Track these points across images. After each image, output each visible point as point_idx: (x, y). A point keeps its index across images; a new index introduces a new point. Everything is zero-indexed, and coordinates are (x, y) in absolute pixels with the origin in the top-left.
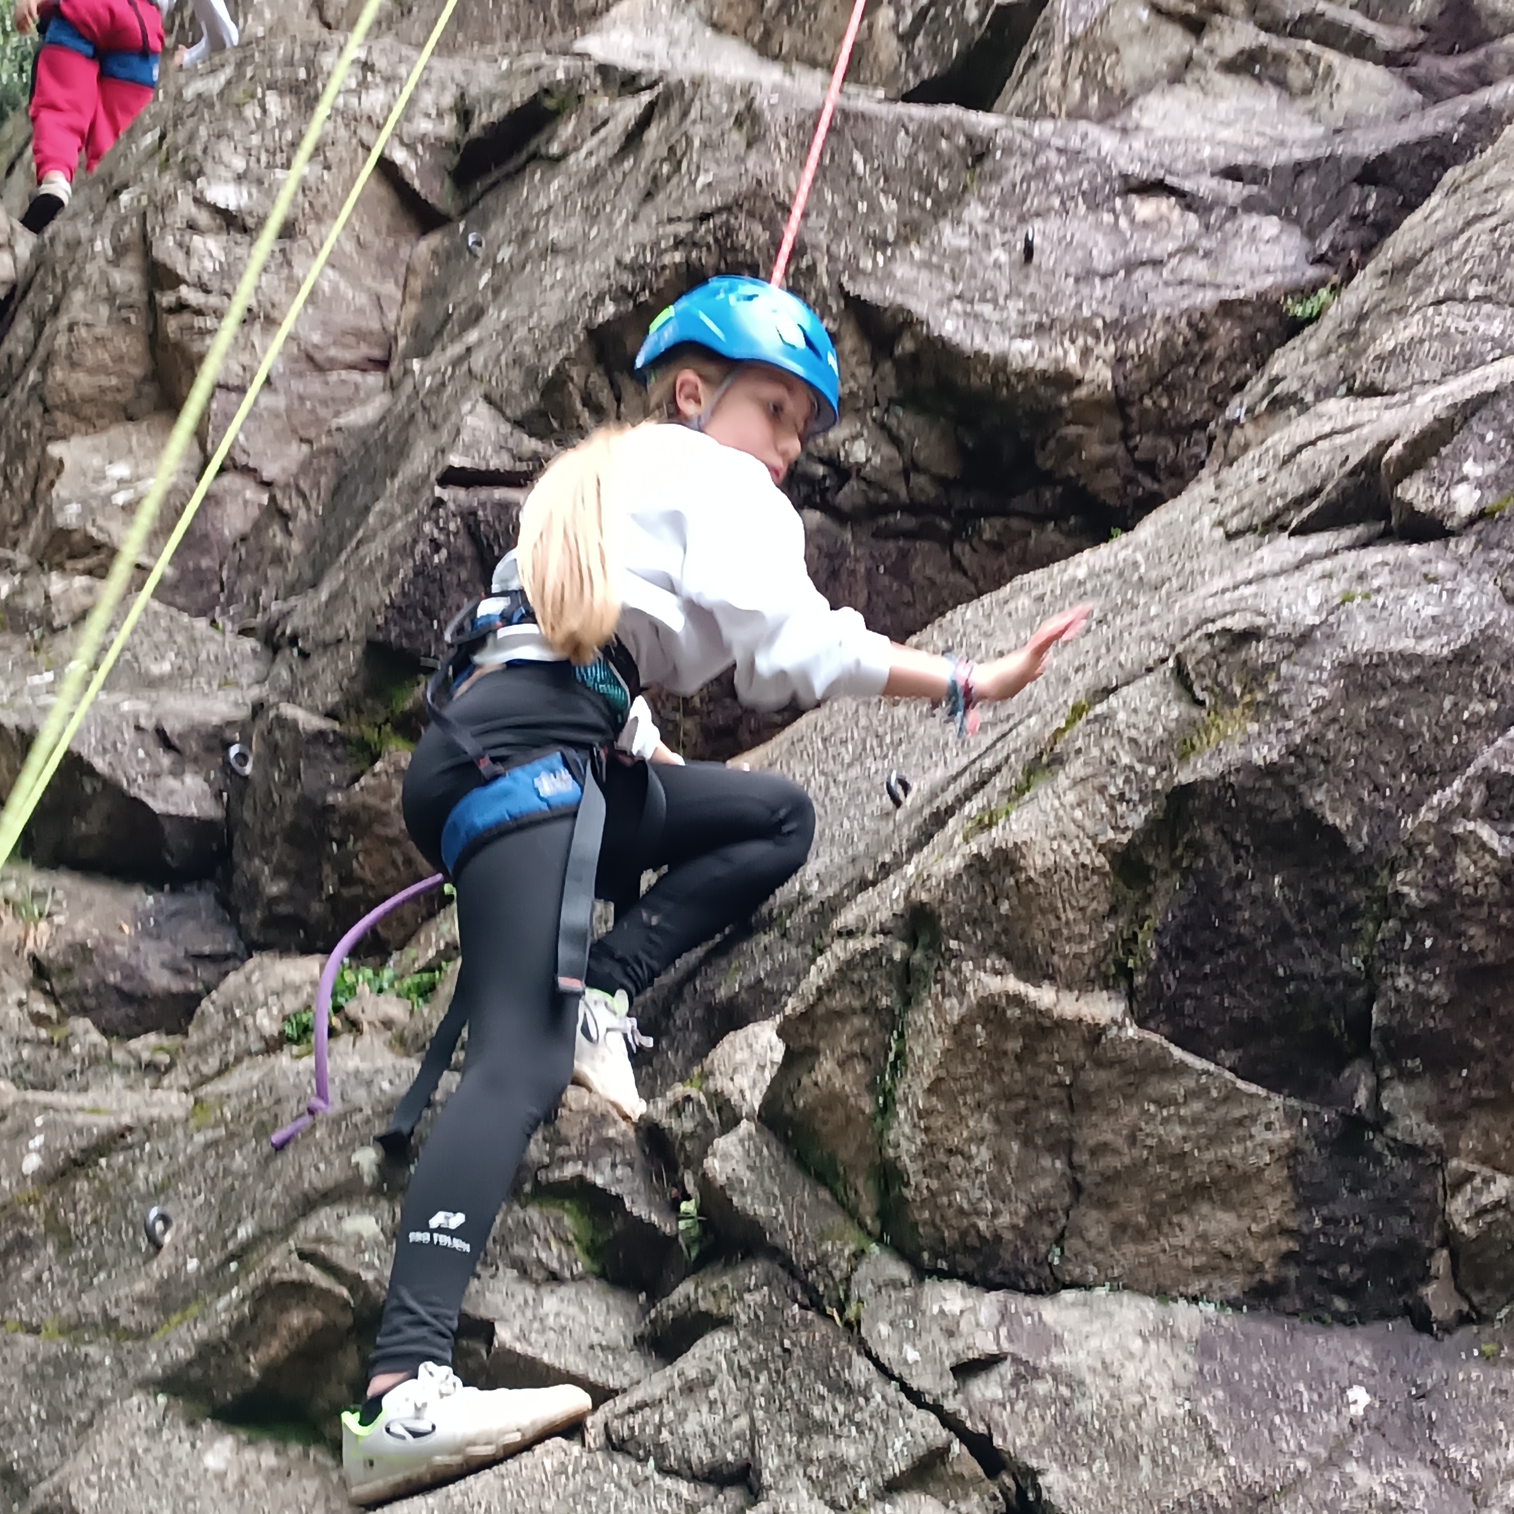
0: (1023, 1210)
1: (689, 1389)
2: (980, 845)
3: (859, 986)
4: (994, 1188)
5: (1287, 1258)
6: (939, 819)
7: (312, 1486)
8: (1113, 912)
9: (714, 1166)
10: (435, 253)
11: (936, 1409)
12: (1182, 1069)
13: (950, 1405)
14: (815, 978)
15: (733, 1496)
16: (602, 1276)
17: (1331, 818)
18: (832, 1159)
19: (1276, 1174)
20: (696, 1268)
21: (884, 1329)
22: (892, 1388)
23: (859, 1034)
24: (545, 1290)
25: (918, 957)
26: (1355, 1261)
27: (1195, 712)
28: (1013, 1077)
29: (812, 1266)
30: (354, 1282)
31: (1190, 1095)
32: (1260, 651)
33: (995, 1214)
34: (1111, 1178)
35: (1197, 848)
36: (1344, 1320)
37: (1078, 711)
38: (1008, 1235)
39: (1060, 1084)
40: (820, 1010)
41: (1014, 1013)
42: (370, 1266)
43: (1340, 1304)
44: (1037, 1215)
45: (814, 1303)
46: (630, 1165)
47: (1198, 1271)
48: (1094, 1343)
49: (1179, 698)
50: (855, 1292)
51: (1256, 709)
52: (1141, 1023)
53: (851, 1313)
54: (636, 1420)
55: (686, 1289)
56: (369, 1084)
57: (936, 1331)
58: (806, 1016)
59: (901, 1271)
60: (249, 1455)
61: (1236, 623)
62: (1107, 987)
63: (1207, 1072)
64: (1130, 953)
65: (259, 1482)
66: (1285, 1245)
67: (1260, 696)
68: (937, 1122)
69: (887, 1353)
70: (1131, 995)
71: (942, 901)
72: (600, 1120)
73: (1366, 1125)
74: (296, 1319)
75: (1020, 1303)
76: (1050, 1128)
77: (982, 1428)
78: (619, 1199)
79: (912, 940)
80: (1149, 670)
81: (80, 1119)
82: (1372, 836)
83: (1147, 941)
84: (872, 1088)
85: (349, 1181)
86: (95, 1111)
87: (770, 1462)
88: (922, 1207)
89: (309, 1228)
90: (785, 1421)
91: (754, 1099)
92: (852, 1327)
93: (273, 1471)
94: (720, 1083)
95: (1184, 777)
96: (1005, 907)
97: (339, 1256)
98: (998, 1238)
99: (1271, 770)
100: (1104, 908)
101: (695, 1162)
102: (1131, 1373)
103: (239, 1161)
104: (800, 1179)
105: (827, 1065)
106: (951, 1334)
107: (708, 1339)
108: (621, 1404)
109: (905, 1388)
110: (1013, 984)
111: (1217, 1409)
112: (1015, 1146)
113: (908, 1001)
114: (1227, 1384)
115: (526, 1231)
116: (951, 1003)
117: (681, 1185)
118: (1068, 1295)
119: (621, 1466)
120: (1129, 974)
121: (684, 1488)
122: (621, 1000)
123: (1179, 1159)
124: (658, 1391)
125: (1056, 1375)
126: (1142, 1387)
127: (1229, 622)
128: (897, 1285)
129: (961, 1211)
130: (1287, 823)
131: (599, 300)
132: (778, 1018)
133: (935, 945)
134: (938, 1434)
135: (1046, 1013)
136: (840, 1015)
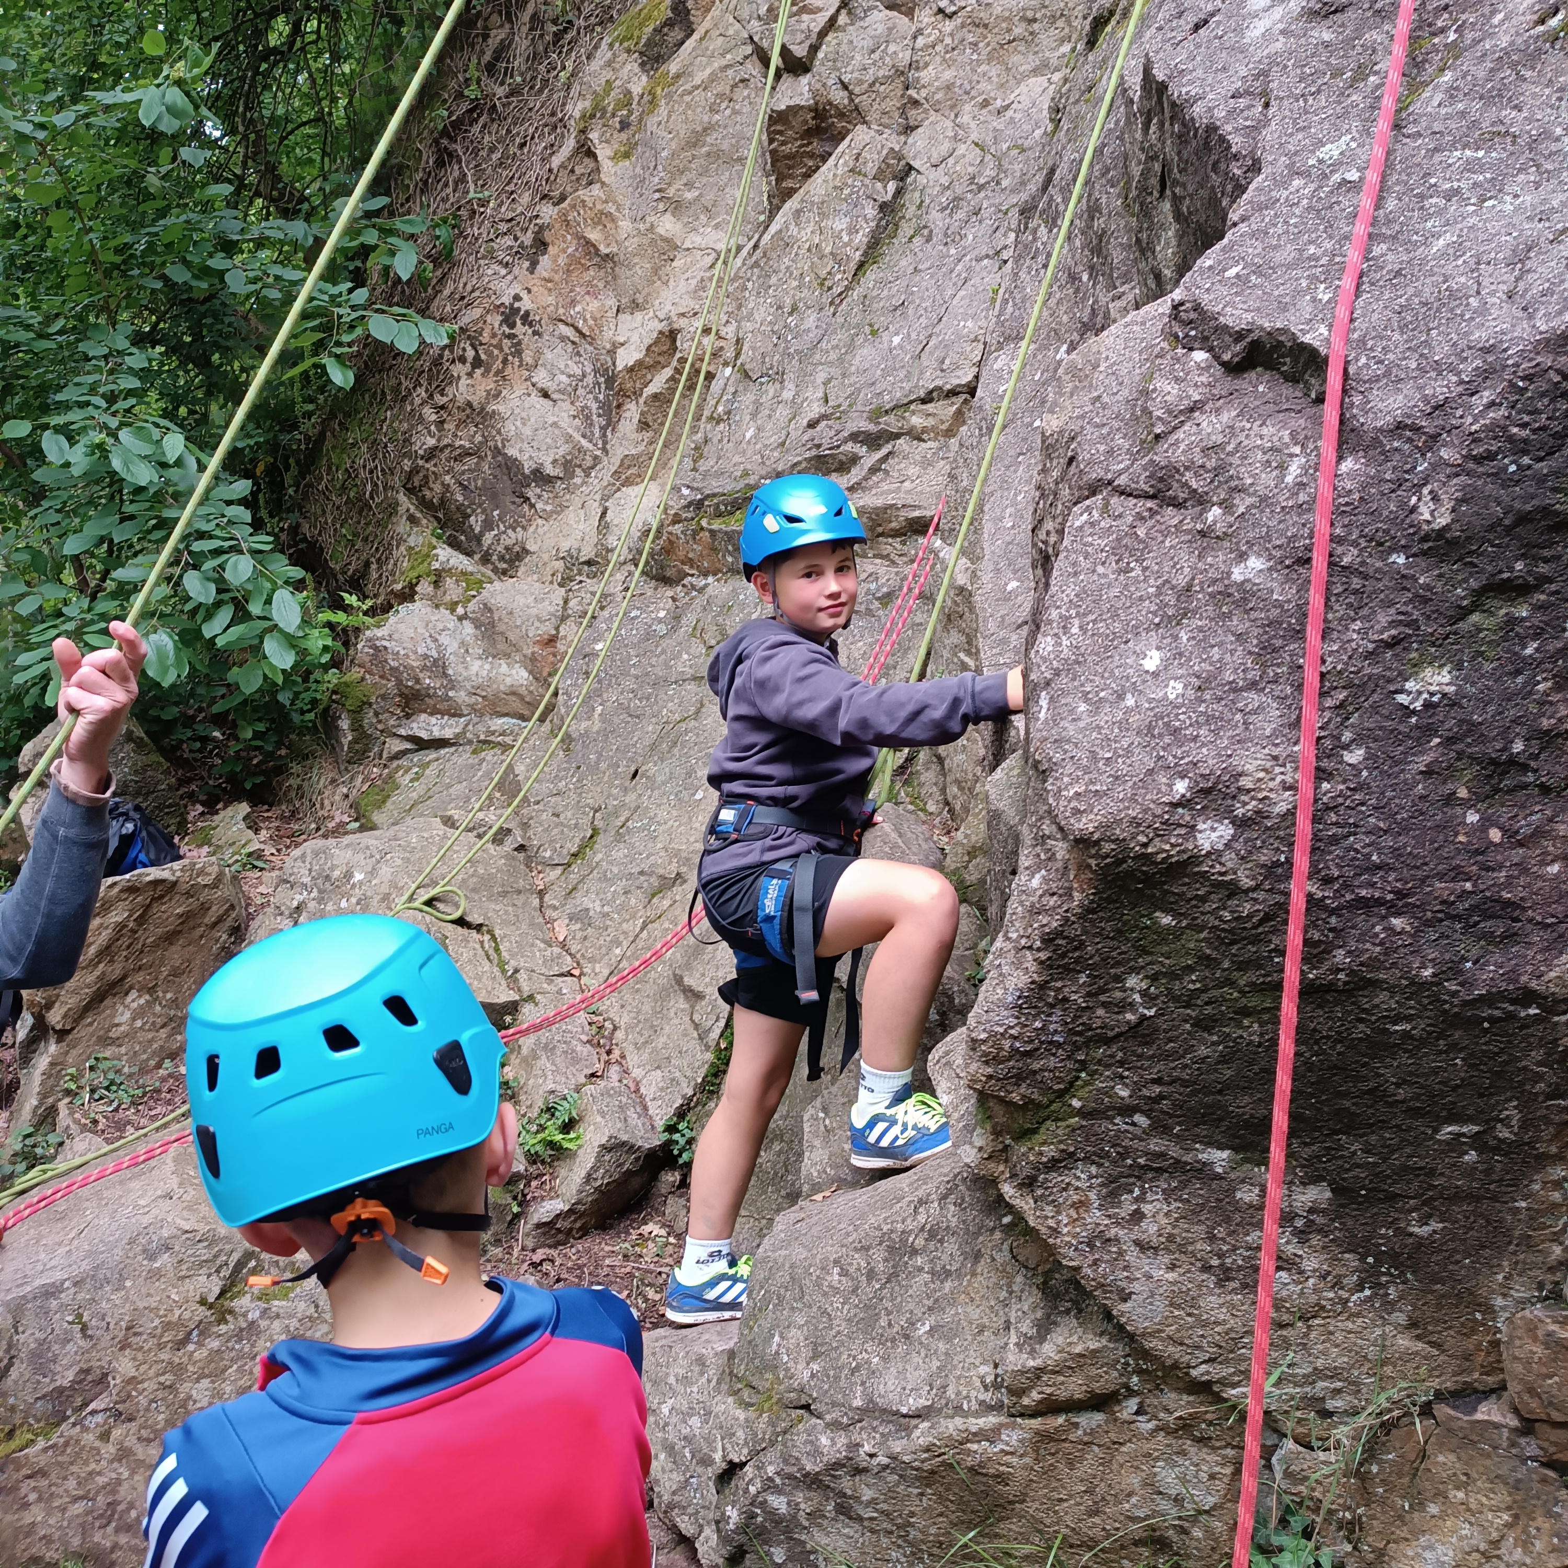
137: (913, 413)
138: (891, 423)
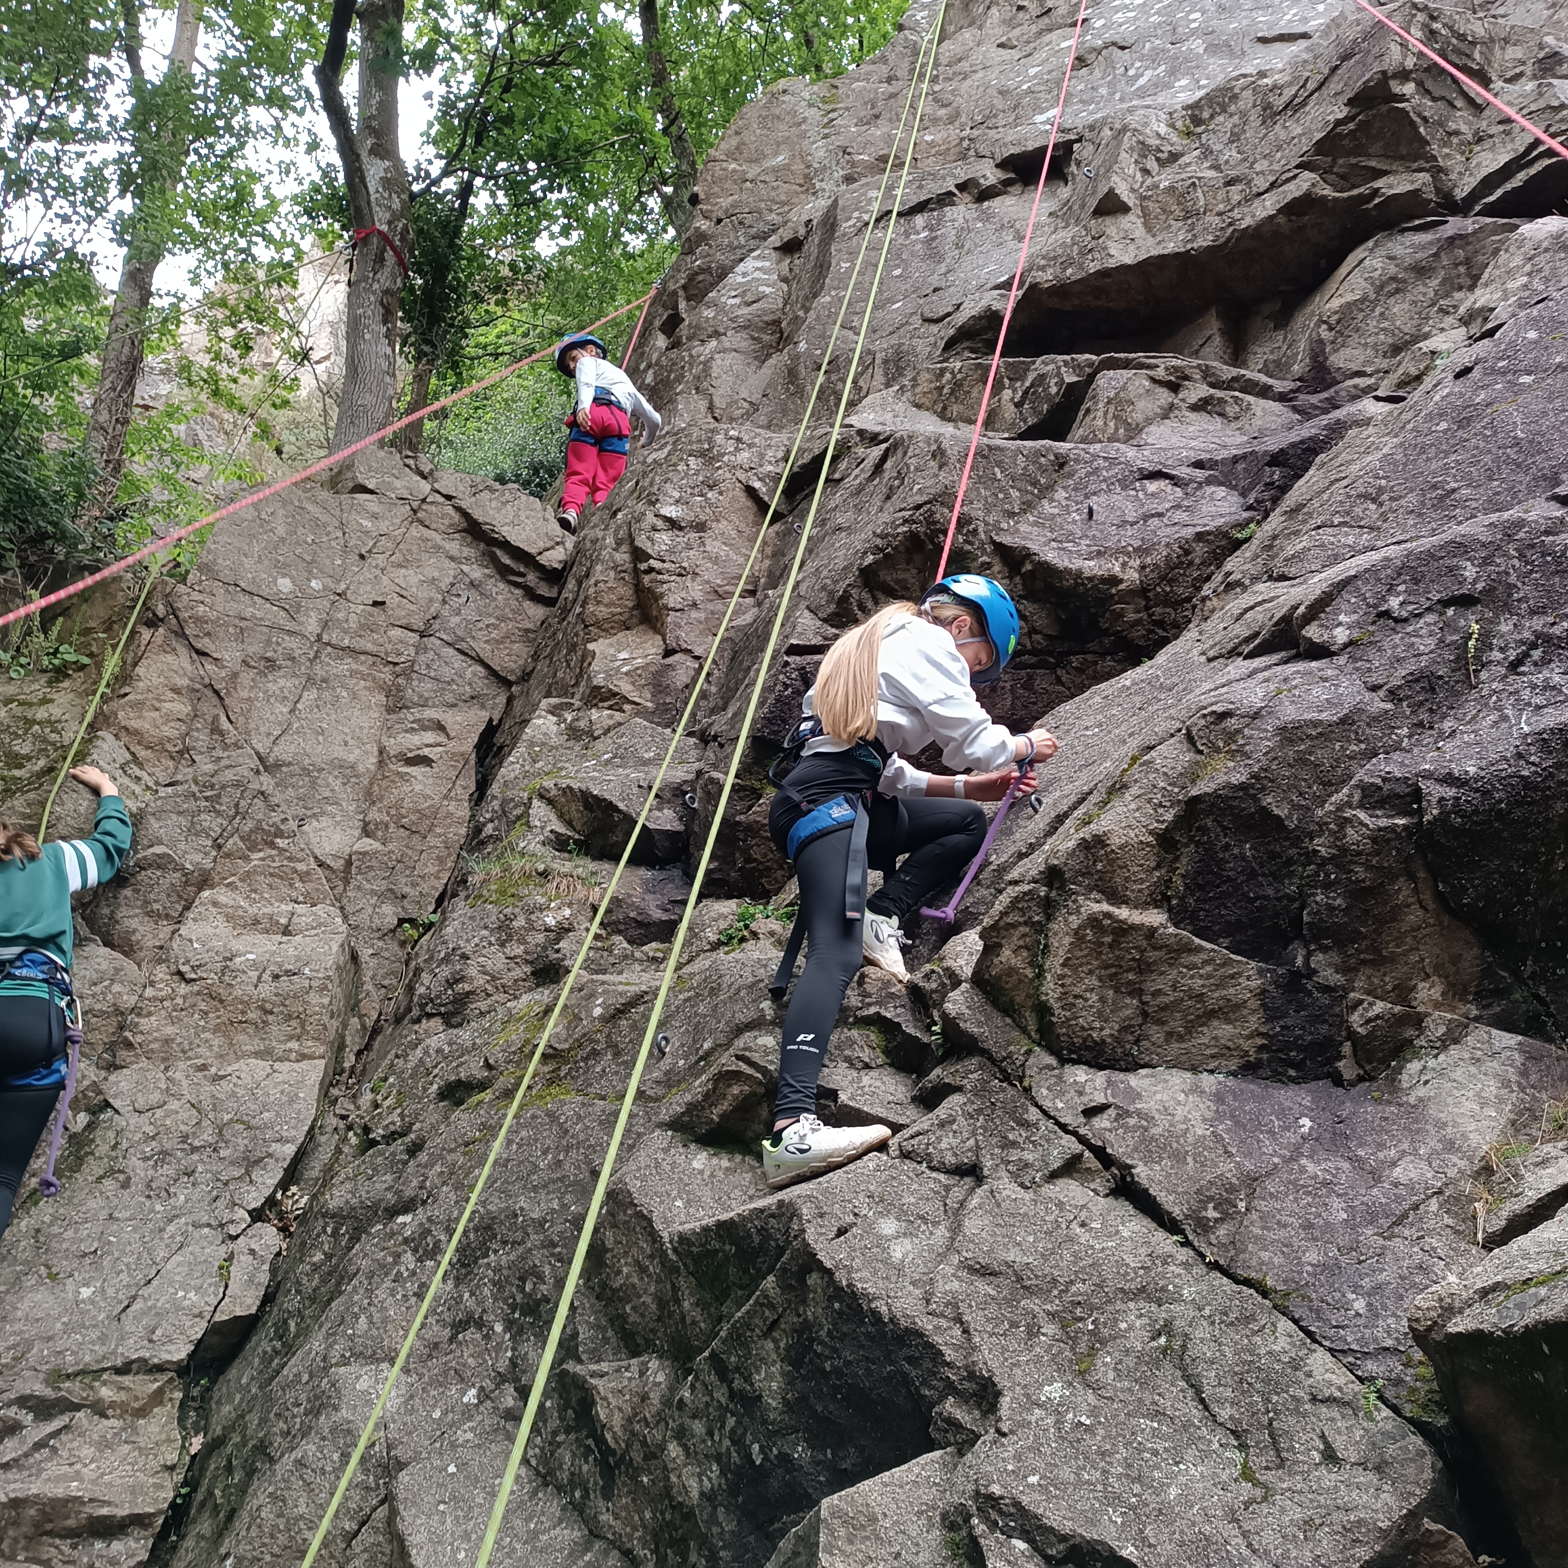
0: (1117, 1027)
1: (942, 1125)
2: (1085, 833)
3: (1021, 909)
4: (1100, 1015)
5: (1261, 1048)
6: (1060, 819)
7: (748, 1176)
8: (1158, 867)
9: (948, 1006)
10: (777, 533)
11: (1075, 1133)
12: (1200, 949)
13: (1082, 1131)
14: (998, 907)
15: (968, 1181)
16: (891, 1065)
17: (1276, 811)
18: (1012, 1001)
19: (1254, 1004)
20: (940, 1061)
21: (1045, 1092)
22: (1050, 1124)
23: (1024, 935)
24: (862, 1073)
25: (1053, 894)
26: (1300, 1049)
27: (1198, 757)
28: (1108, 956)
29: (1004, 1059)
30: (764, 1071)
31: (1206, 962)
32: (1232, 723)
33: (1102, 1029)
34: (1164, 1008)
35: (1204, 830)
36: (1294, 1080)
37: (1134, 759)
38: (1109, 1040)
39: (1133, 959)
40: (1002, 923)
41: (1107, 922)
42: (772, 1062)
43: (1292, 1072)
44: (1124, 1029)
45: (1006, 1078)
46: (903, 1006)
47: (1213, 1056)
48: (1158, 1097)
49: (1189, 750)
50: (1028, 1072)
51: (1232, 754)
52: (1176, 925)
53: (1026, 1084)
54: (915, 1142)
55: (938, 1071)
56: (765, 966)
57: (1073, 1093)
58: (994, 927)
59: (1052, 1061)
60: (715, 1161)
61: (1219, 708)
62: (1156, 907)
63: (1213, 950)
64: (1168, 888)
65: (721, 1175)
66: (1260, 1041)
67: (1234, 747)
68: (1068, 981)
69: (1047, 1104)
70: (1170, 911)
71: (1066, 864)
72: (887, 984)
73: (1303, 976)
74: (735, 1090)
75: (1118, 1076)
76: (1130, 982)
77: (1100, 1143)
78: (899, 1024)
79: (1050, 886)
80: (1172, 736)
81: (620, 988)
82: (1299, 820)
83: (1178, 881)
84: (1032, 964)
85: (759, 1018)
86: (628, 984)
87: (988, 1163)
88: (1061, 1027)
89: (740, 1043)
90: (994, 1141)
91: (968, 971)
92: (1027, 1090)
93: (727, 1169)
94: (949, 963)
95: (1194, 792)
96: (1099, 866)
97: (756, 1057)
98: (1103, 1041)
99: (1242, 787)
100: (1153, 864)
101: (939, 1005)
102: (1180, 1112)
103: (702, 1009)
104: (995, 1014)
105: (1006, 953)
106: (1081, 1093)
107: (950, 1098)
108: (906, 1133)
109: (1057, 1123)
110: (1105, 907)
111: (1228, 1131)
112: (1111, 992)
113: (1049, 918)
114: (1232, 1117)
115: (852, 1043)
116: (1072, 918)
117: (931, 1016)
118: (1143, 1072)
119: (909, 1165)
120: (1168, 899)
121: (942, 1177)
122: (895, 921)
123: (1200, 997)
124: (926, 1126)
125: (1139, 1113)
126: (1186, 1120)
127: (1214, 708)
128: (1050, 1068)
129: (1083, 1028)
130: (1253, 814)
131: (865, 553)
132: (979, 928)
133: (1062, 888)
134: (1077, 1147)
135: (1123, 922)
136: (1014, 926)
137: (105, 1383)
138: (74, 1390)
